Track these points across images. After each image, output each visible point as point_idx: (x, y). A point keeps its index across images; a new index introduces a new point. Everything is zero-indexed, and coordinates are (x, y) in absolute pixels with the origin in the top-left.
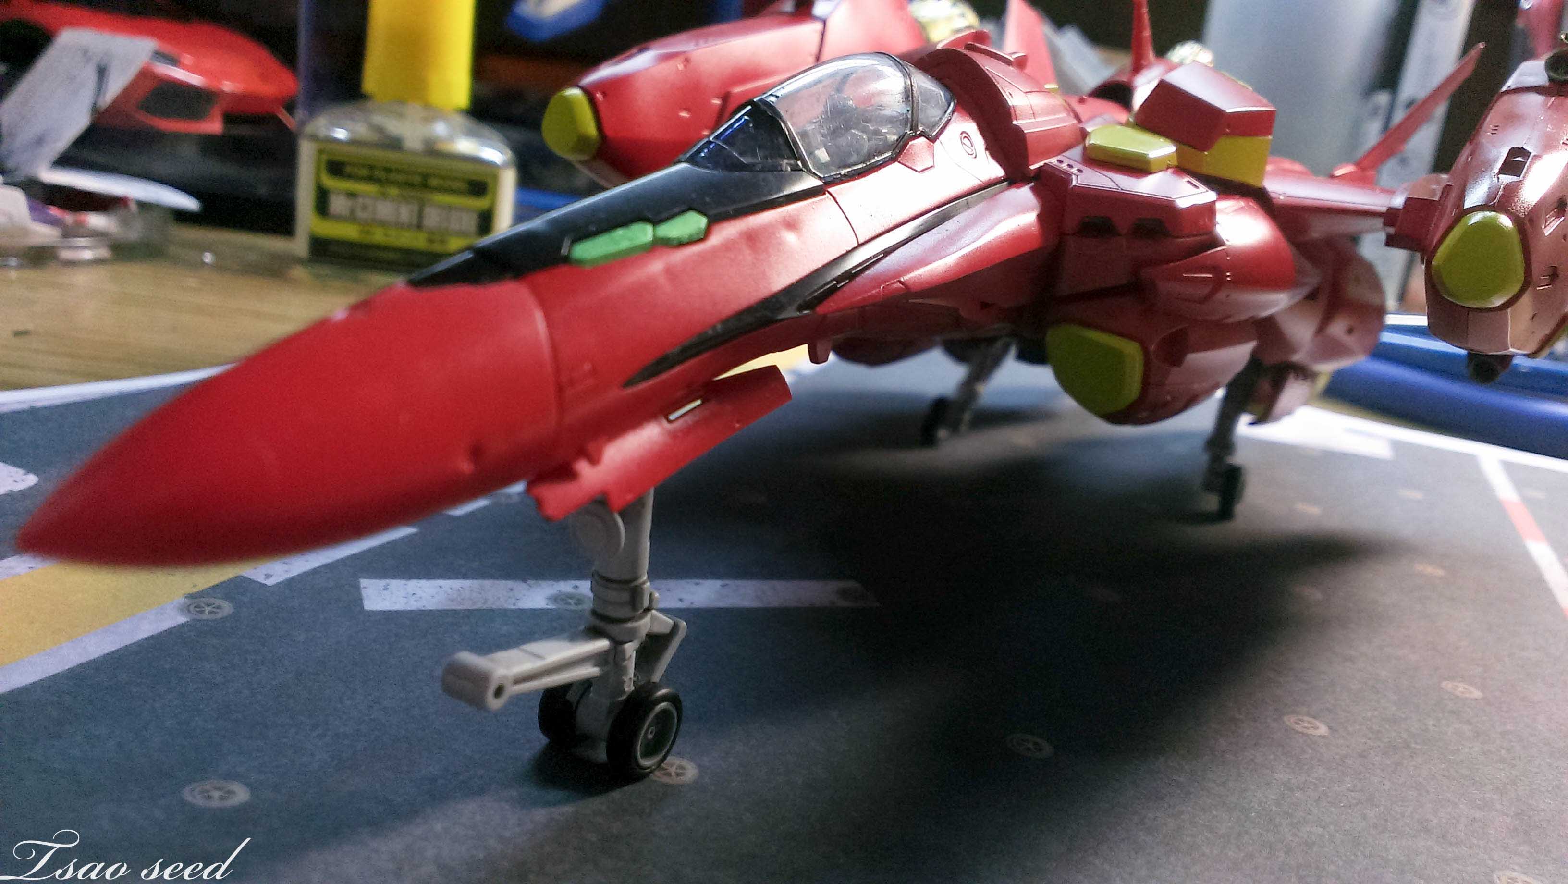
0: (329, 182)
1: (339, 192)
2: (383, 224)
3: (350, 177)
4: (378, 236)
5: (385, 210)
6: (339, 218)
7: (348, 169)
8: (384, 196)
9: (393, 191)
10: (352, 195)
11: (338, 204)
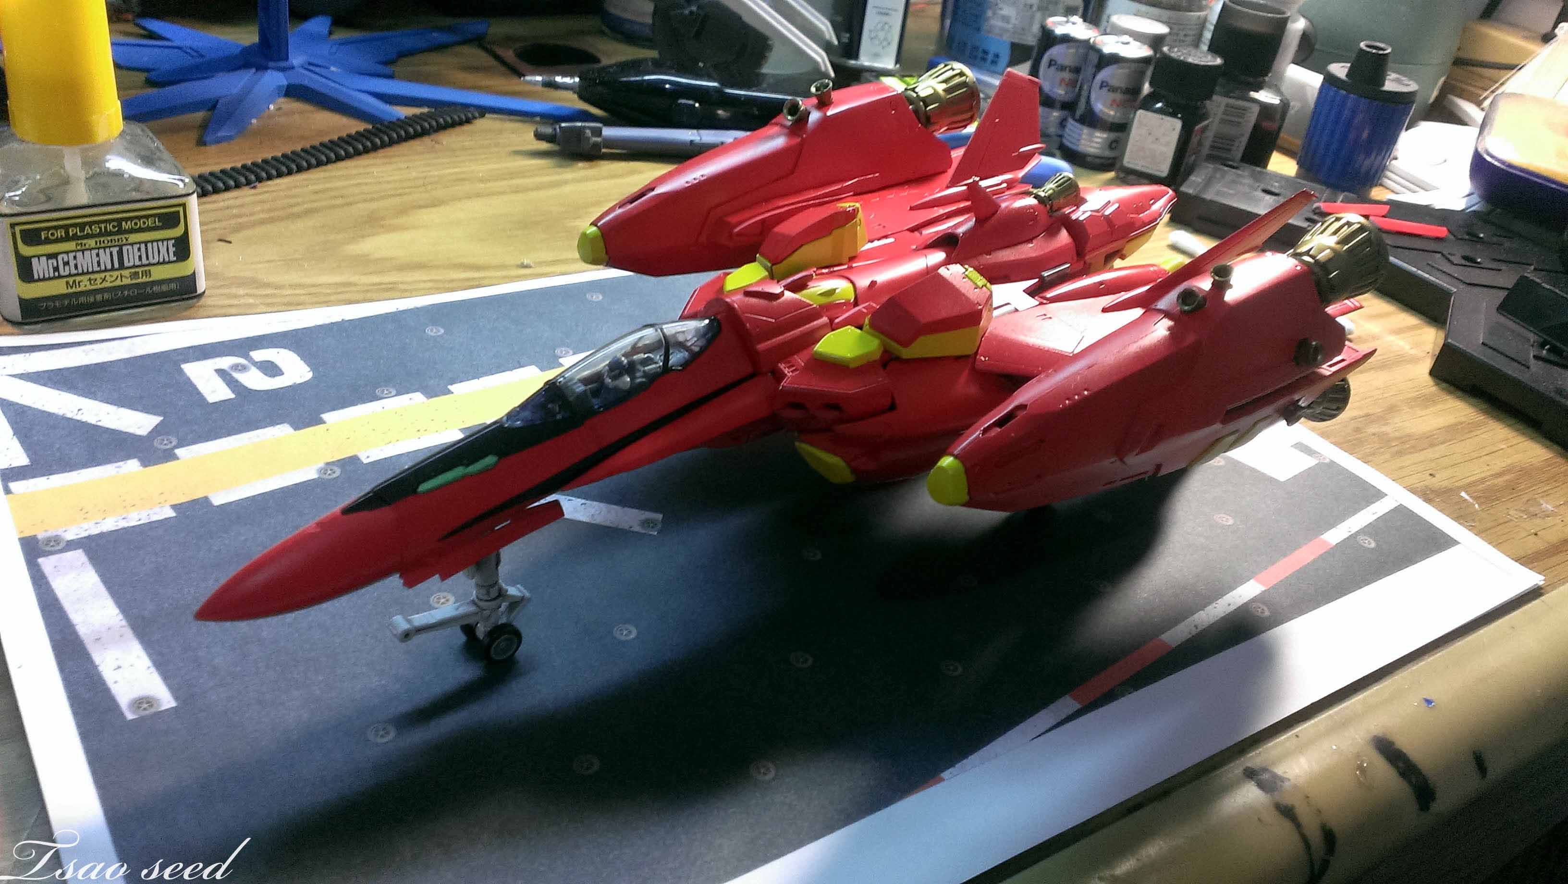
0: (25, 251)
1: (38, 257)
2: (87, 274)
3: (47, 241)
4: (83, 285)
5: (86, 261)
6: (44, 279)
7: (43, 235)
8: (83, 250)
10: (54, 257)
11: (39, 268)
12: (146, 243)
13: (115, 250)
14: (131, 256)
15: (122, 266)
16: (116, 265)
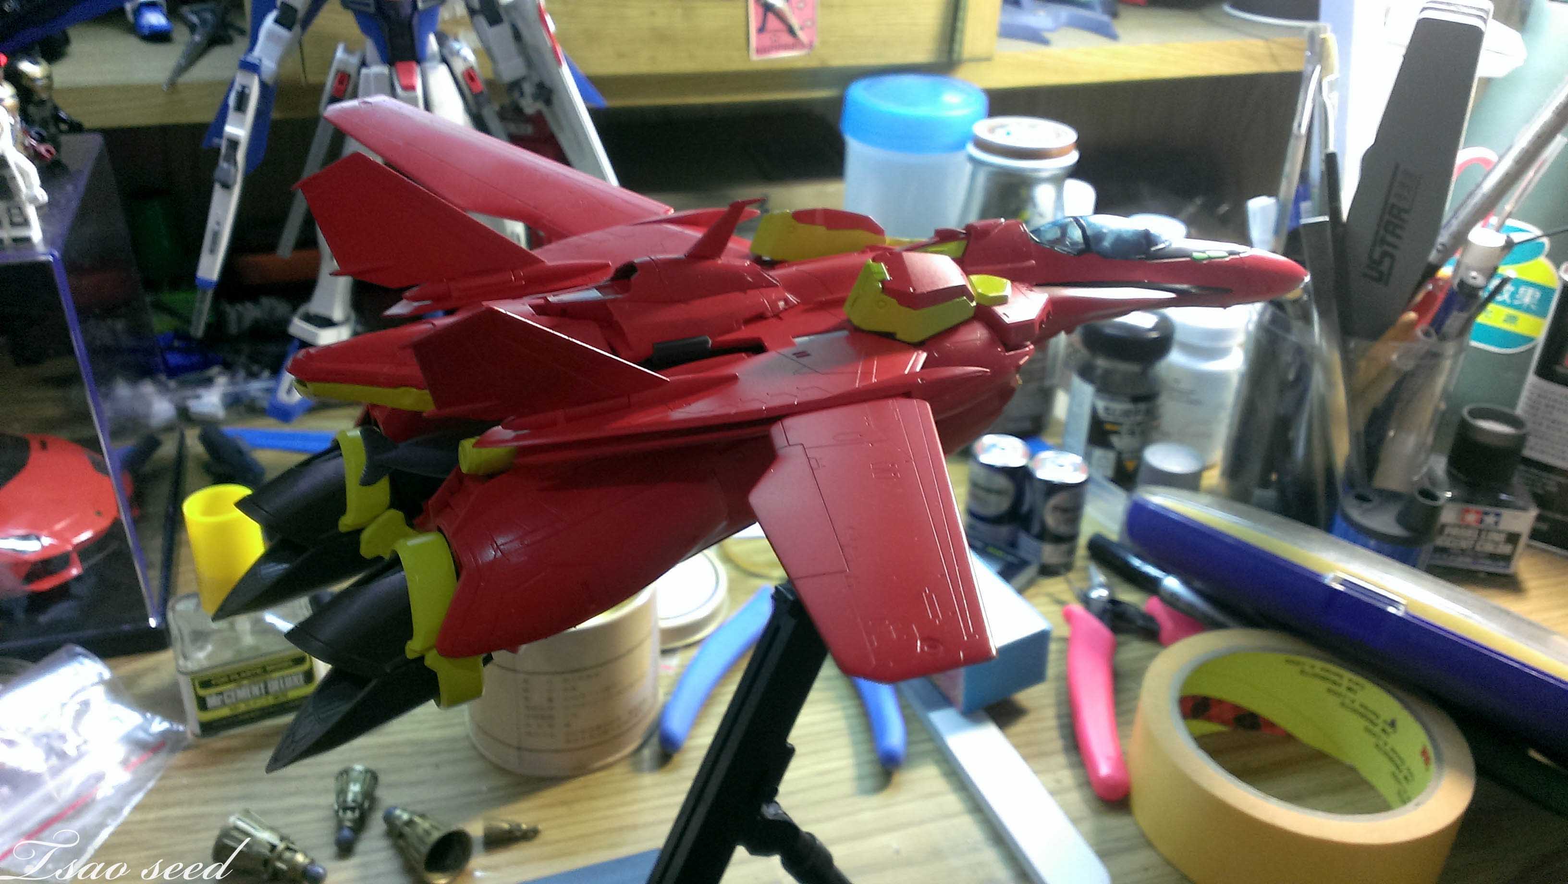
0: (202, 692)
1: (211, 695)
2: (244, 701)
3: (217, 685)
4: (242, 707)
5: (243, 693)
6: (216, 708)
7: (213, 682)
8: (240, 687)
9: (245, 682)
10: (221, 693)
11: (211, 701)
12: (283, 678)
13: (262, 686)
14: (274, 686)
15: (267, 692)
16: (263, 691)
